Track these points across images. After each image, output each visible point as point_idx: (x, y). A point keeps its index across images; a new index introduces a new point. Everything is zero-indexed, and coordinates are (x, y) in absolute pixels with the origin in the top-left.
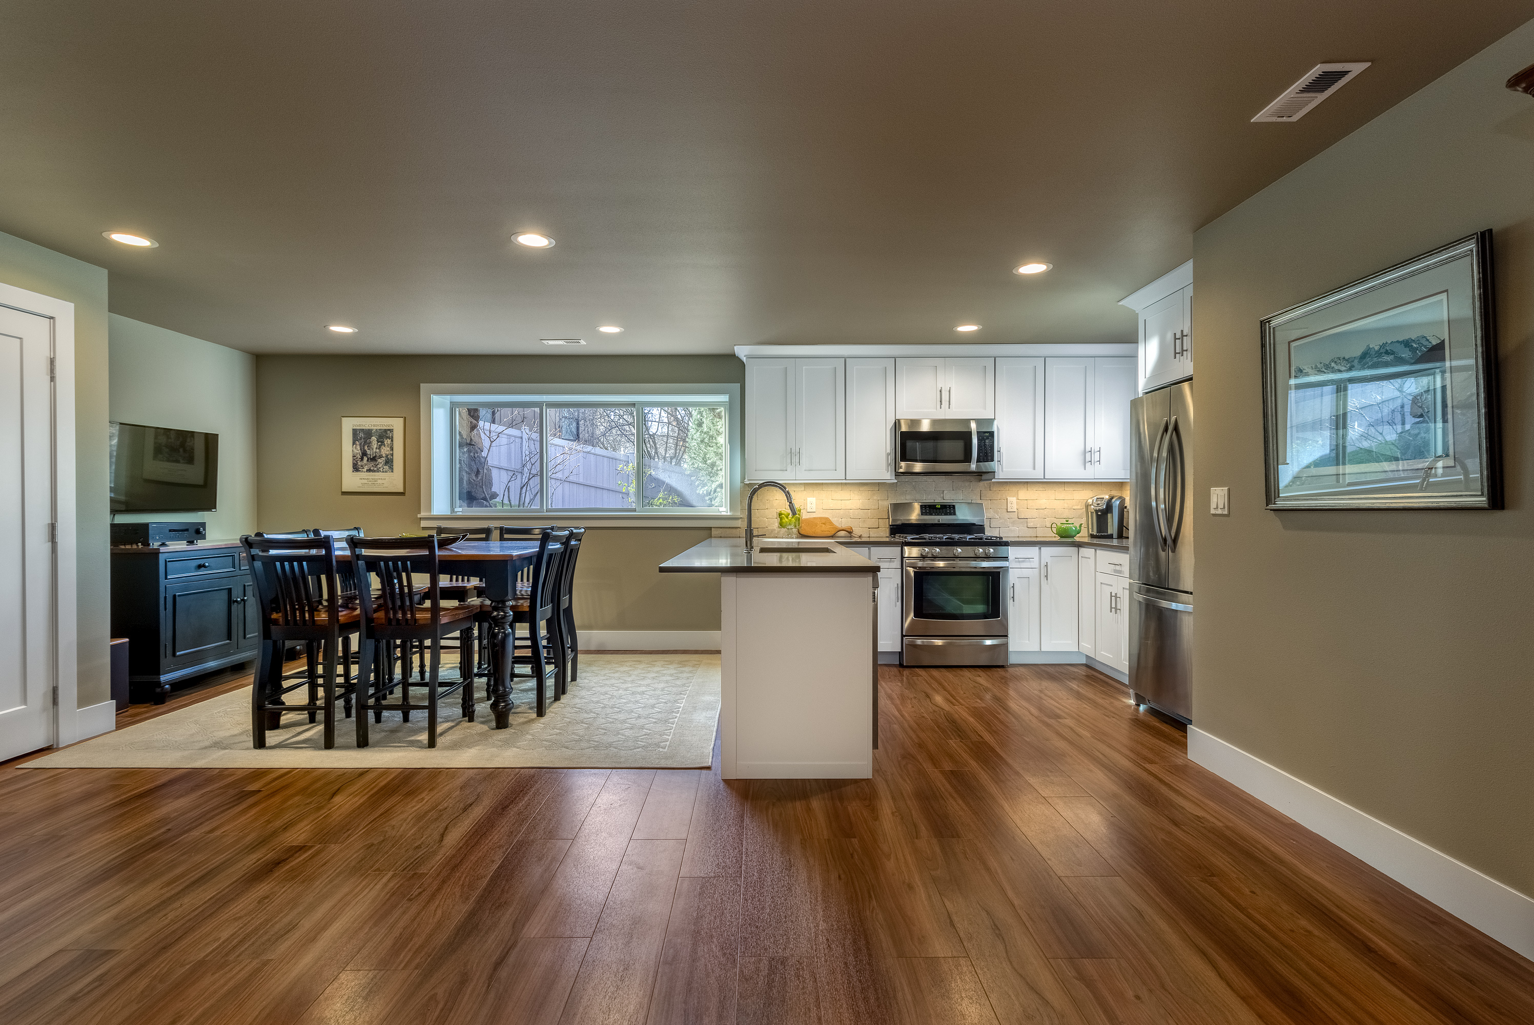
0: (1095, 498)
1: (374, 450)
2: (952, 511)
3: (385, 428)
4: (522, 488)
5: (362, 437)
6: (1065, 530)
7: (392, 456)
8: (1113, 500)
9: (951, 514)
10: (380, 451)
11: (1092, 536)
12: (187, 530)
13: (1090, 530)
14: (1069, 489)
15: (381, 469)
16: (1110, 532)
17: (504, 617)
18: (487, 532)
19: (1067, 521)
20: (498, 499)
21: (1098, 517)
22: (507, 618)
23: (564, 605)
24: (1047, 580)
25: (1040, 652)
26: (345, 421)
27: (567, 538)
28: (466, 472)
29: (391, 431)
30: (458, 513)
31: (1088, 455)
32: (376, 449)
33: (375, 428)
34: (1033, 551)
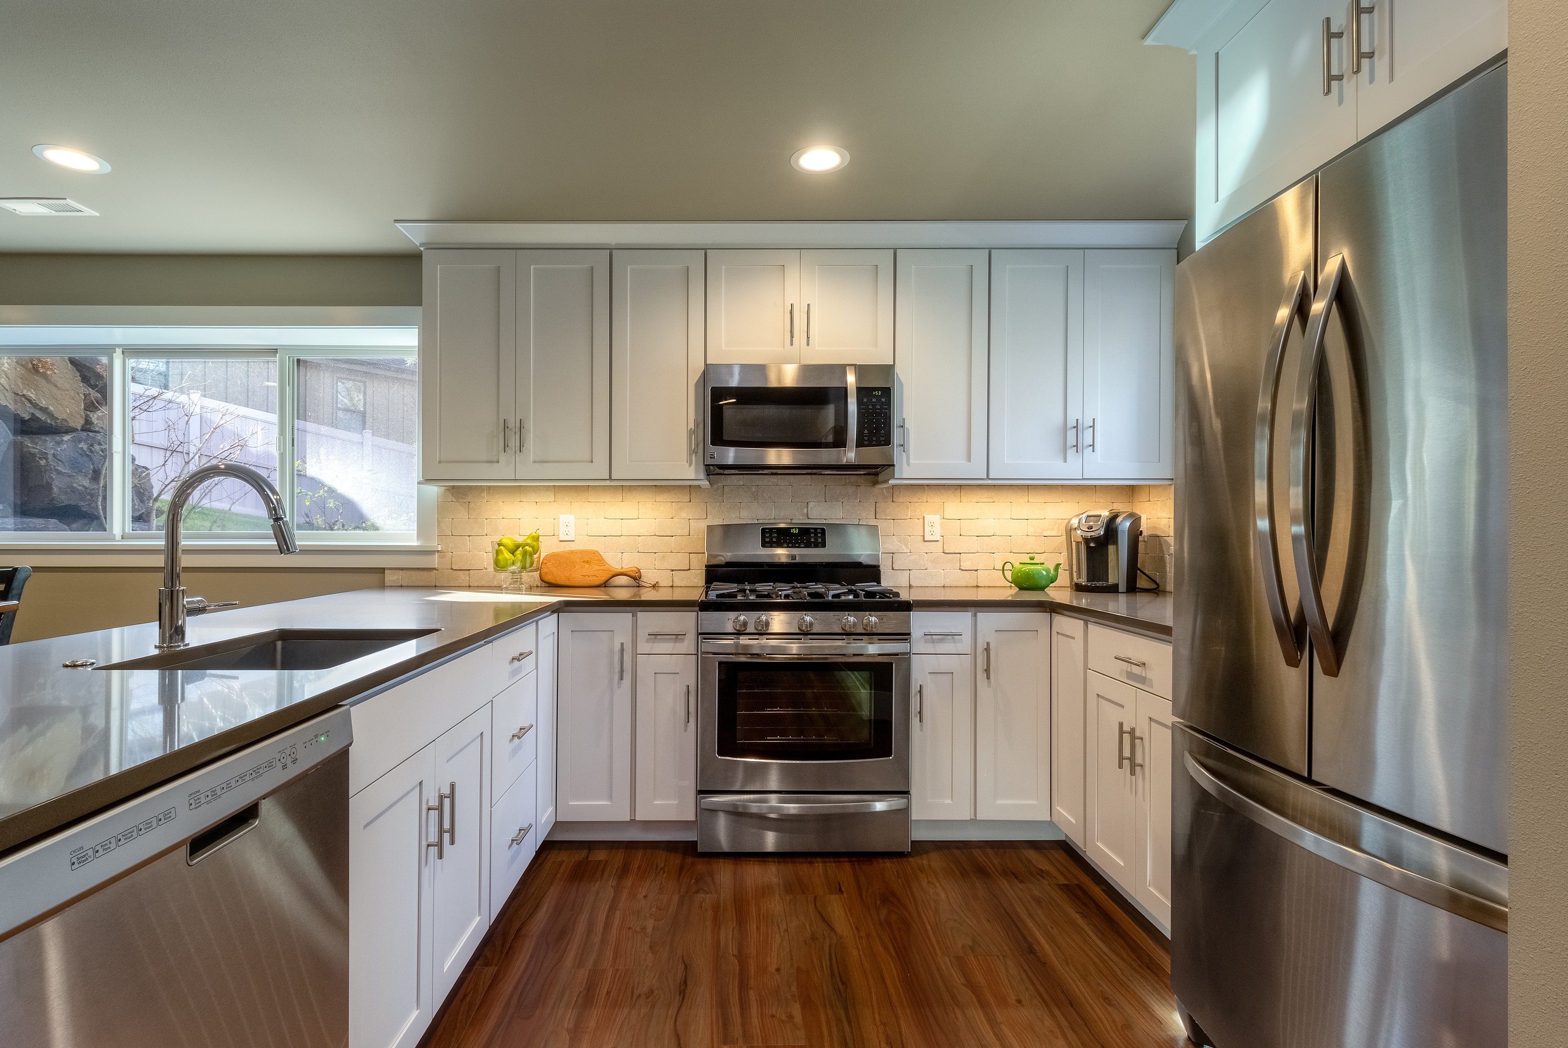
0: (1085, 515)
2: (820, 540)
6: (1028, 576)
8: (1119, 520)
9: (816, 546)
11: (1078, 588)
13: (1075, 574)
14: (1037, 497)
16: (1112, 580)
19: (1032, 559)
21: (1089, 550)
24: (988, 678)
25: (974, 822)
31: (1071, 434)
34: (960, 621)
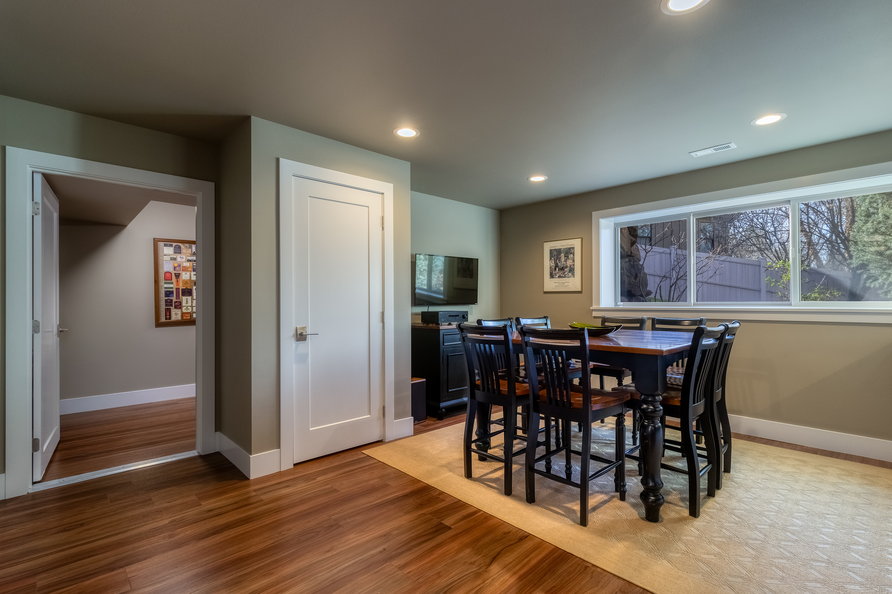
1: (563, 263)
3: (569, 247)
4: (671, 287)
5: (555, 254)
7: (574, 266)
10: (566, 263)
12: (458, 316)
15: (567, 276)
17: (654, 411)
18: (642, 322)
20: (652, 296)
22: (657, 413)
23: (718, 398)
26: (546, 244)
27: (722, 334)
28: (627, 276)
29: (573, 248)
30: (620, 307)
32: (564, 262)
33: (563, 247)
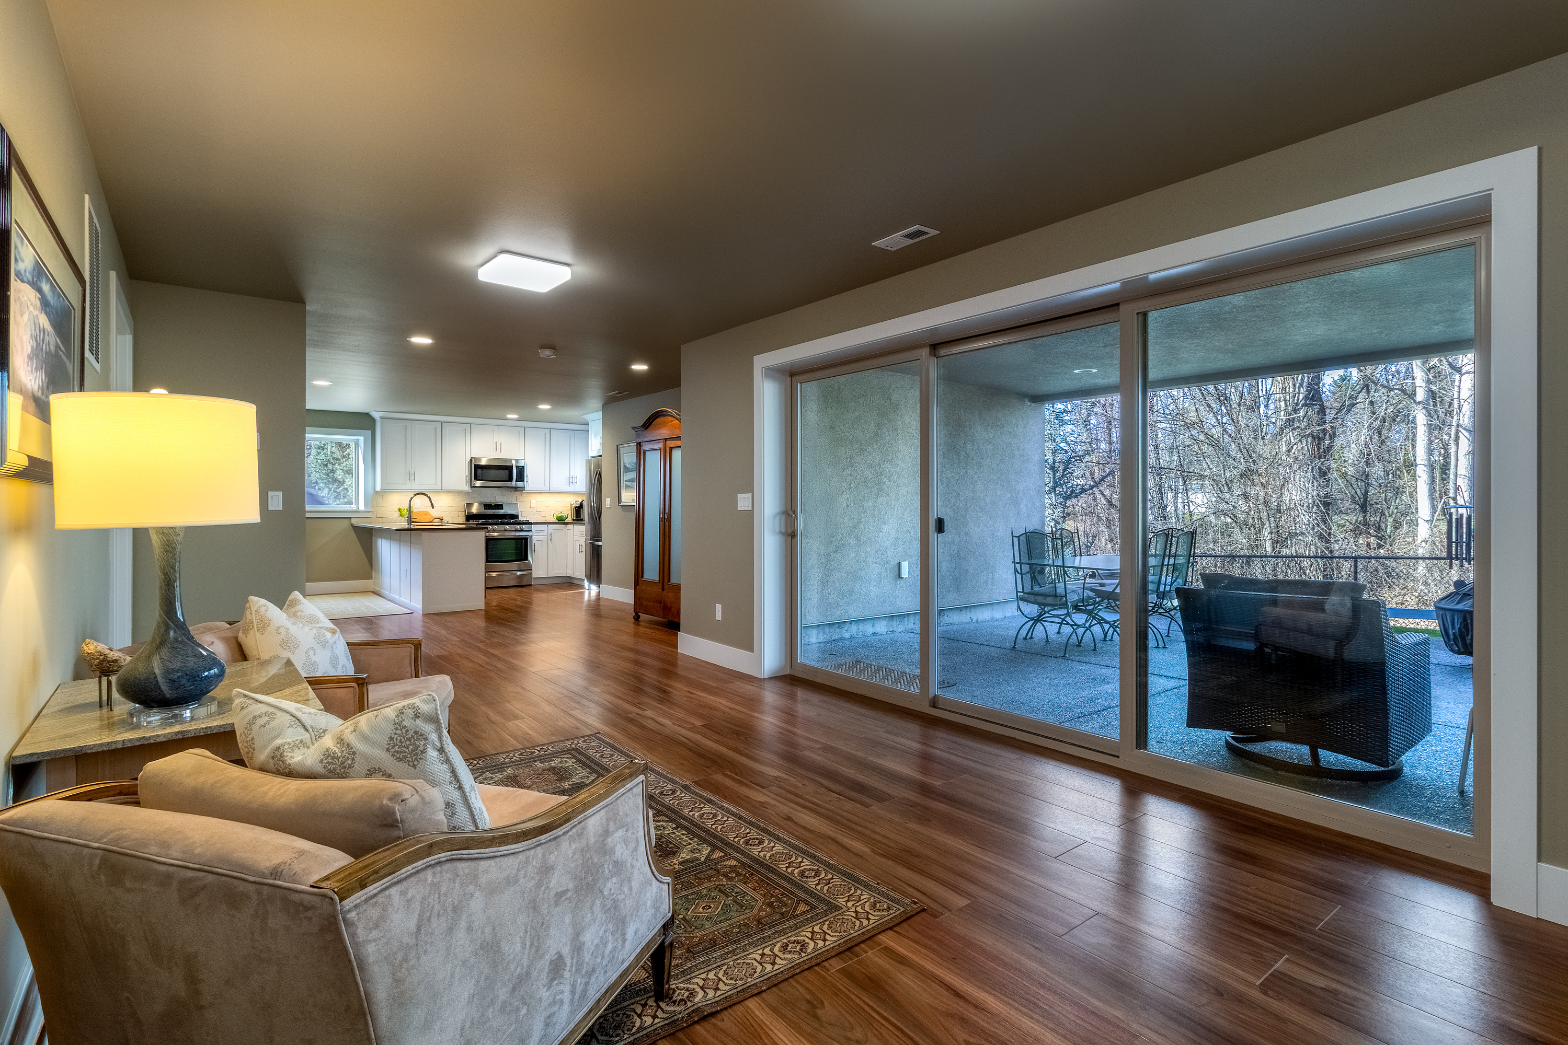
0: (574, 501)
6: (560, 517)
8: (580, 503)
9: (499, 509)
11: (573, 520)
13: (572, 517)
14: (562, 496)
16: (582, 518)
19: (562, 512)
21: (575, 510)
24: (551, 541)
25: (546, 575)
31: (571, 480)
34: (543, 527)
